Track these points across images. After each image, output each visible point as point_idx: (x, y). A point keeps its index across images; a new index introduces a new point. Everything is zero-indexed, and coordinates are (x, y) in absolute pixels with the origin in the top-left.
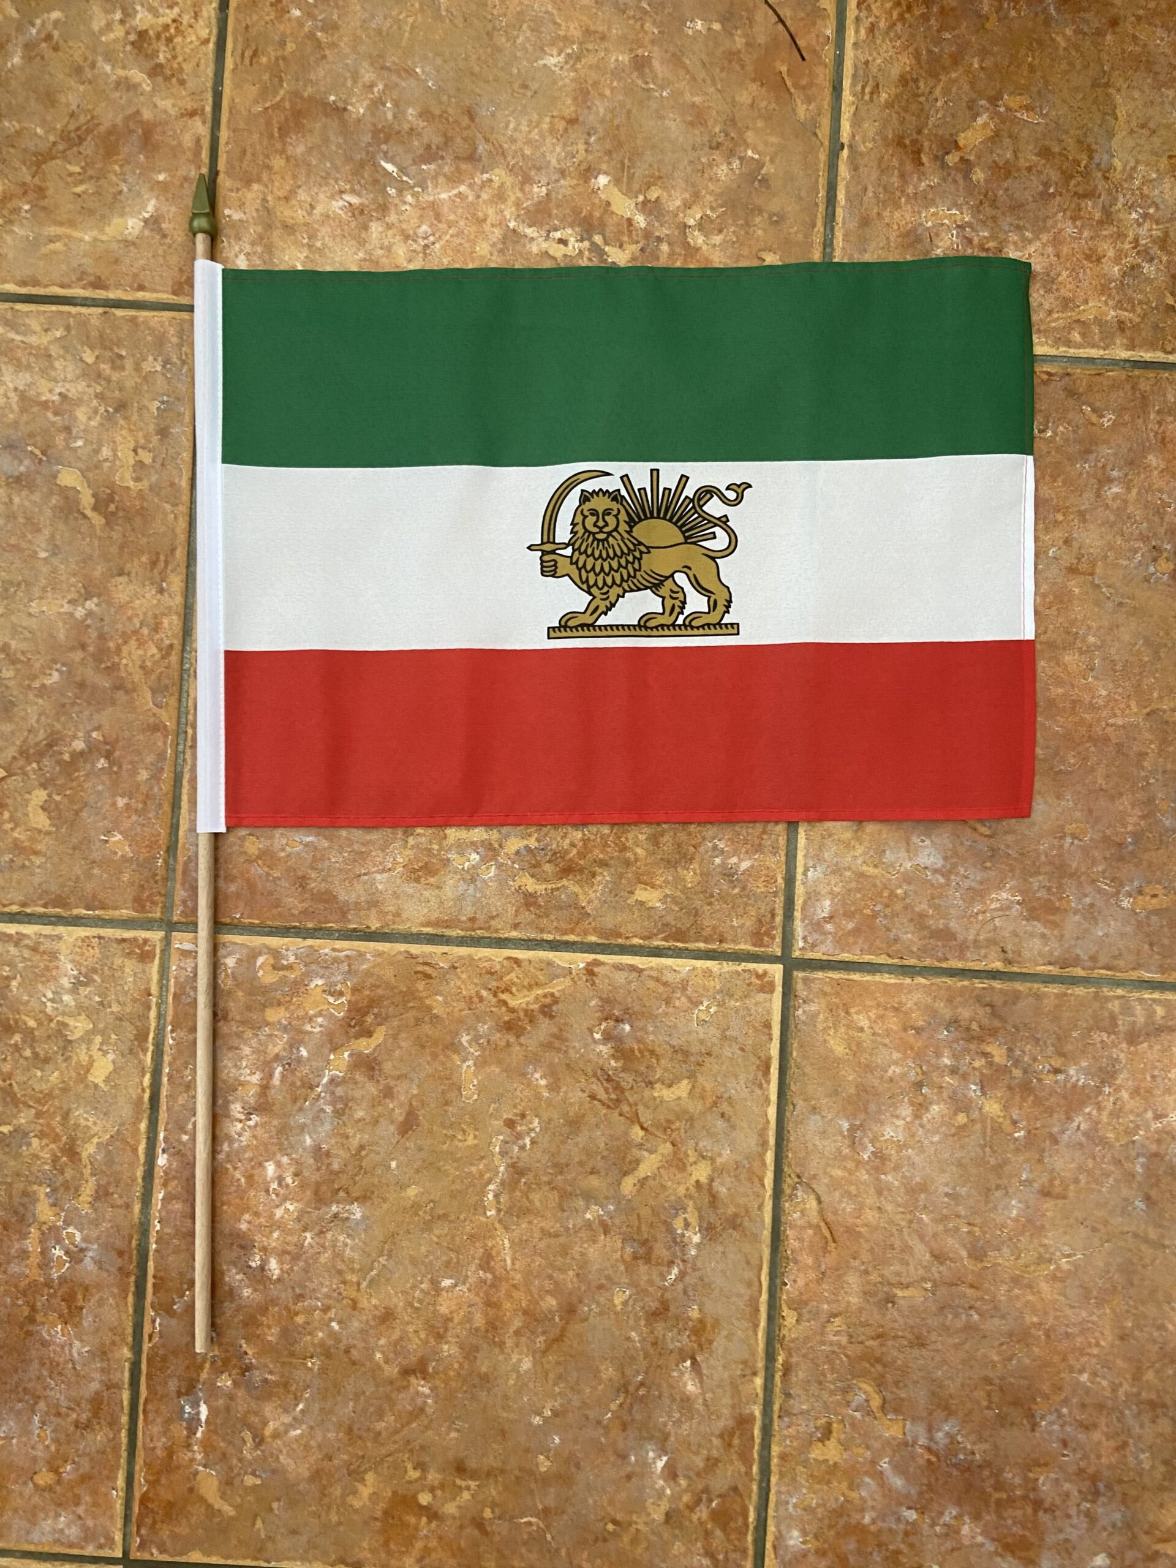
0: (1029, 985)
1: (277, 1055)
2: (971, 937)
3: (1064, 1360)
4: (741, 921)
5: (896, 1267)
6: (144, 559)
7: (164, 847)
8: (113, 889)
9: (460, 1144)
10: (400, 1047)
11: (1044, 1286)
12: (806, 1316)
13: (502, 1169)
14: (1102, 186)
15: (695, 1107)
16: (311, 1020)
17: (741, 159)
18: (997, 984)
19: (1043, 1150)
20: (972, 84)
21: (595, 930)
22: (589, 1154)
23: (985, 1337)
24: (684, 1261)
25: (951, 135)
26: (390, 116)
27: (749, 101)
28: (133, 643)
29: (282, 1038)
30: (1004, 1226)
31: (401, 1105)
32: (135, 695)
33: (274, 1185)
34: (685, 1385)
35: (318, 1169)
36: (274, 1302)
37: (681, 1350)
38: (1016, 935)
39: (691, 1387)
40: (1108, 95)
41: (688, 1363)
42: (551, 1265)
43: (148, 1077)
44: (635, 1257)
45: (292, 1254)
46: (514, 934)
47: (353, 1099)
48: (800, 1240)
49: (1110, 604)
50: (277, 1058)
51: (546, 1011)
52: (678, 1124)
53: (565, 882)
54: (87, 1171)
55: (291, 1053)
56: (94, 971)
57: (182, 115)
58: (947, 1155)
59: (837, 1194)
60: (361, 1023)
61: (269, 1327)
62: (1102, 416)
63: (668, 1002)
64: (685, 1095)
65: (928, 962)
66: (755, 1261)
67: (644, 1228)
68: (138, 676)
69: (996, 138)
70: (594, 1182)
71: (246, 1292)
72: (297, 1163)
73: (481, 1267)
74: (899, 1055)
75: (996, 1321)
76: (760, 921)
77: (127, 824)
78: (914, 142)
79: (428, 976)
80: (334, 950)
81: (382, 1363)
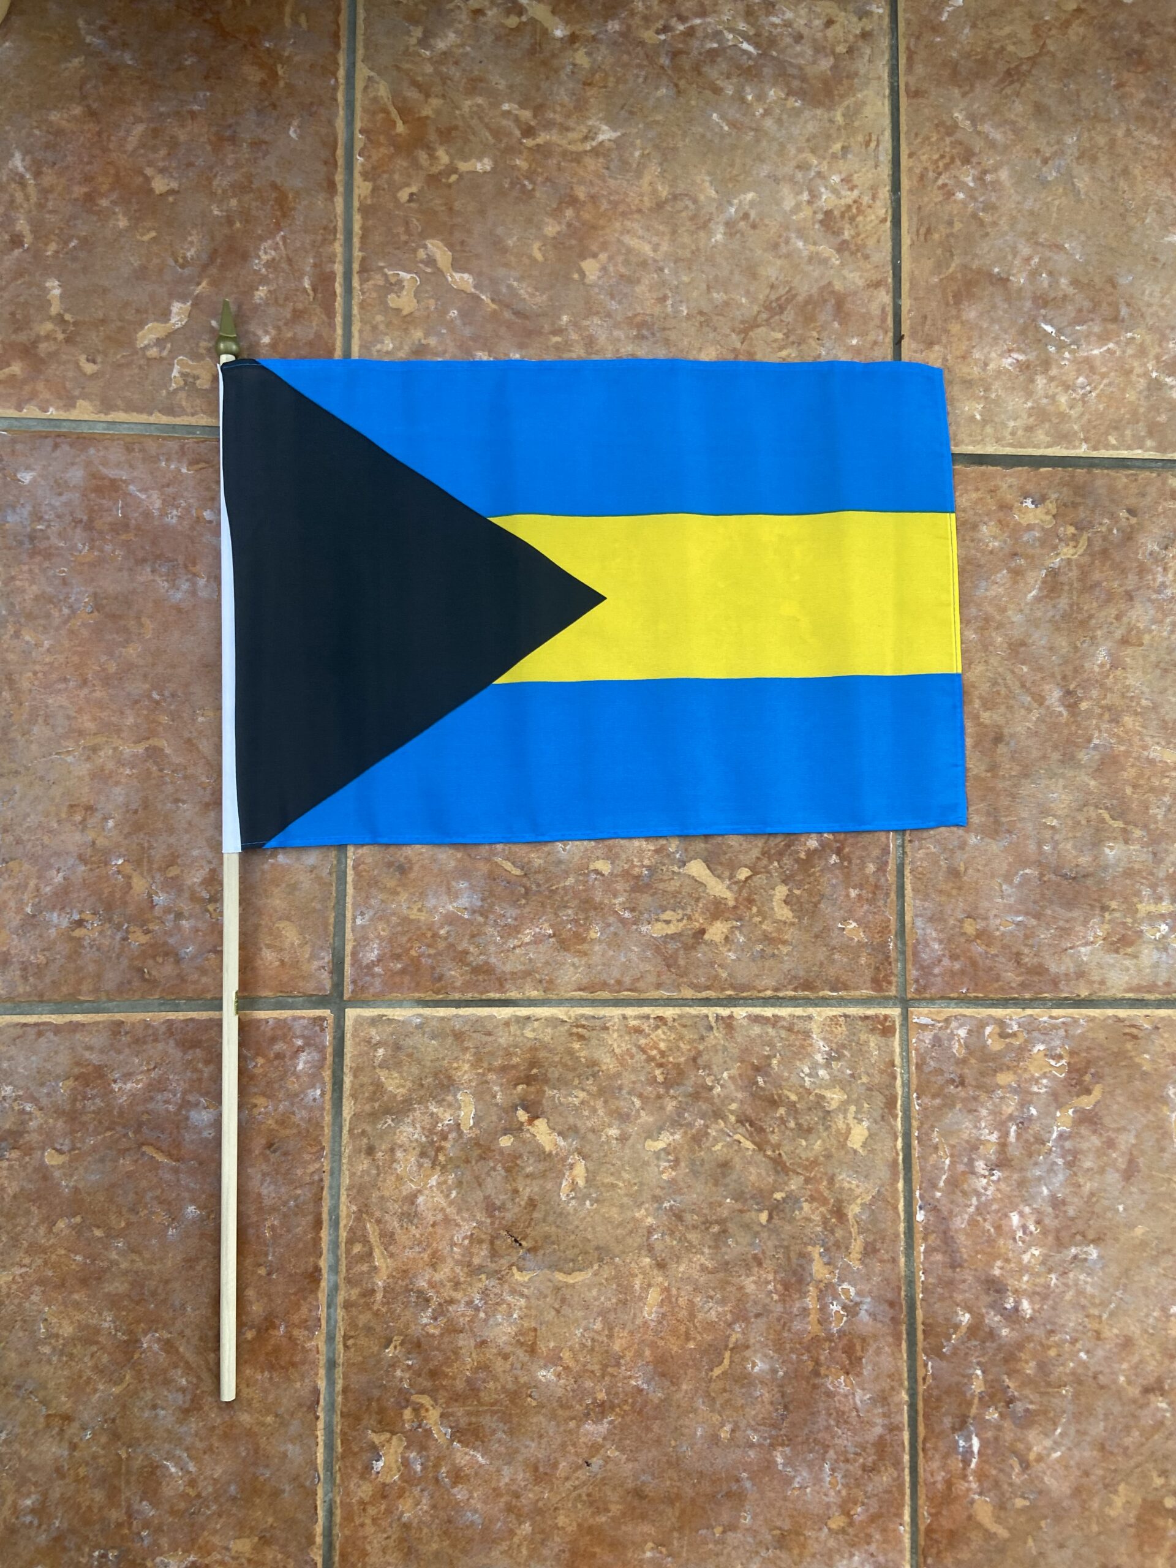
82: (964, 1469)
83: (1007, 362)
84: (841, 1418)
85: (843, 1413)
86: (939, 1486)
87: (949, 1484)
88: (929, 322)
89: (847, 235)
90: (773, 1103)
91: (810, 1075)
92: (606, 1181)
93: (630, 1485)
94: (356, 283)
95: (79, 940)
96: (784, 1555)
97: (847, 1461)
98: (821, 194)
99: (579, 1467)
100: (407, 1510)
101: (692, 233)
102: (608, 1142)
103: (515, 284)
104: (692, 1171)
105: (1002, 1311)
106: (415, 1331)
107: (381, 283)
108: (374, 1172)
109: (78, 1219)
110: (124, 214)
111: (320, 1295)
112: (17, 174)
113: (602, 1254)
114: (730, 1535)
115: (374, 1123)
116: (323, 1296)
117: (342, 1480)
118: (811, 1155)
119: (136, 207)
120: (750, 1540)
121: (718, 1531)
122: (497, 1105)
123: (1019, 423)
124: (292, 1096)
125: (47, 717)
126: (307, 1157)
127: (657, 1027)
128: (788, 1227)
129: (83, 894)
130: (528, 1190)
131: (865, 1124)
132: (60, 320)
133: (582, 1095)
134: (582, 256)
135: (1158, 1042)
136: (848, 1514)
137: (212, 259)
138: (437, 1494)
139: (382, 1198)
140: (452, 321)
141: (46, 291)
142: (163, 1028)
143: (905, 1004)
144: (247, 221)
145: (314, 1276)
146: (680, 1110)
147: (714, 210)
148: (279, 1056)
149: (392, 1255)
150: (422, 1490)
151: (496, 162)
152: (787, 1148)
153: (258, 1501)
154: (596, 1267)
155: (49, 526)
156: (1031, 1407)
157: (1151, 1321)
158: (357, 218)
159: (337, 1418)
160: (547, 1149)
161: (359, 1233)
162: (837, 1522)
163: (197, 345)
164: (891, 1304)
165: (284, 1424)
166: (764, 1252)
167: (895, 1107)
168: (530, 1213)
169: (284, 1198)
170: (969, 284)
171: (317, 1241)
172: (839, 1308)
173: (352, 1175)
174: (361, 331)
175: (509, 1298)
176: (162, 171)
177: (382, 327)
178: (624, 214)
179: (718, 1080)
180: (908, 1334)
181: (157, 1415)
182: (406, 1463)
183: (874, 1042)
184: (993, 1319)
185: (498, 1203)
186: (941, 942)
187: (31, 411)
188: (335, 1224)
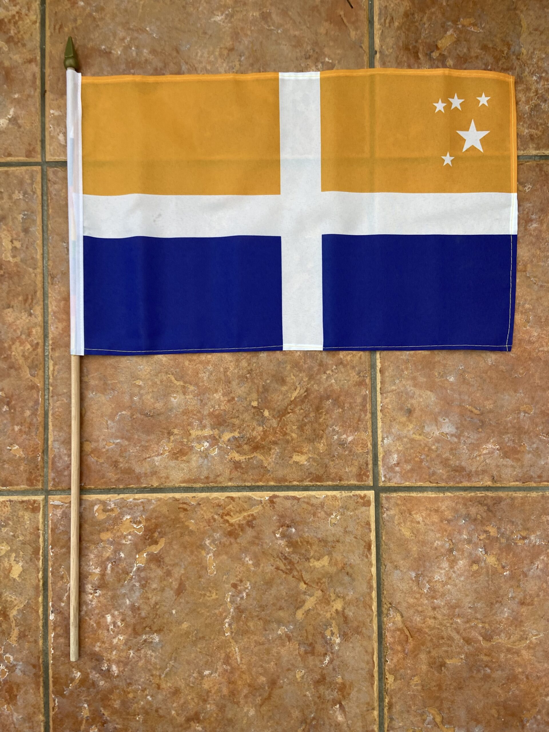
0: (507, 493)
1: (108, 557)
2: (474, 470)
3: (537, 689)
4: (350, 469)
5: (445, 648)
6: (20, 298)
7: (41, 451)
8: (16, 475)
9: (208, 599)
10: (174, 549)
11: (524, 652)
12: (399, 677)
13: (232, 610)
14: (516, 63)
15: (333, 570)
16: (125, 537)
17: (323, 63)
18: (490, 494)
19: (519, 580)
20: (443, 14)
21: (273, 478)
22: (278, 600)
23: (494, 681)
24: (332, 653)
25: (434, 42)
26: (134, 54)
27: (325, 32)
28: (17, 344)
29: (110, 548)
30: (501, 622)
31: (176, 580)
32: (20, 371)
33: (112, 627)
34: (337, 717)
35: (134, 617)
36: (116, 687)
37: (333, 700)
38: (497, 466)
39: (340, 718)
40: (516, 14)
41: (338, 706)
42: (261, 660)
43: (41, 573)
44: (306, 653)
45: (123, 662)
46: (230, 484)
47: (150, 578)
48: (393, 637)
49: (536, 287)
50: (108, 559)
51: (250, 524)
52: (324, 580)
53: (255, 454)
54: (13, 624)
55: (116, 556)
56: (9, 519)
57: (25, 63)
58: (469, 587)
59: (411, 612)
60: (151, 537)
61: (115, 701)
62: (525, 186)
63: (314, 514)
64: (327, 564)
65: (451, 484)
66: (370, 650)
67: (310, 637)
68: (21, 361)
69: (458, 41)
70: (281, 614)
71: (102, 683)
72: (122, 614)
73: (224, 663)
74: (440, 535)
75: (499, 672)
76: (360, 468)
77: (21, 440)
78: (415, 47)
79: (185, 510)
80: (135, 499)
81: (175, 715)
135: (200, 512)
156: (117, 726)
157: (192, 679)
167: (38, 554)
184: (94, 675)
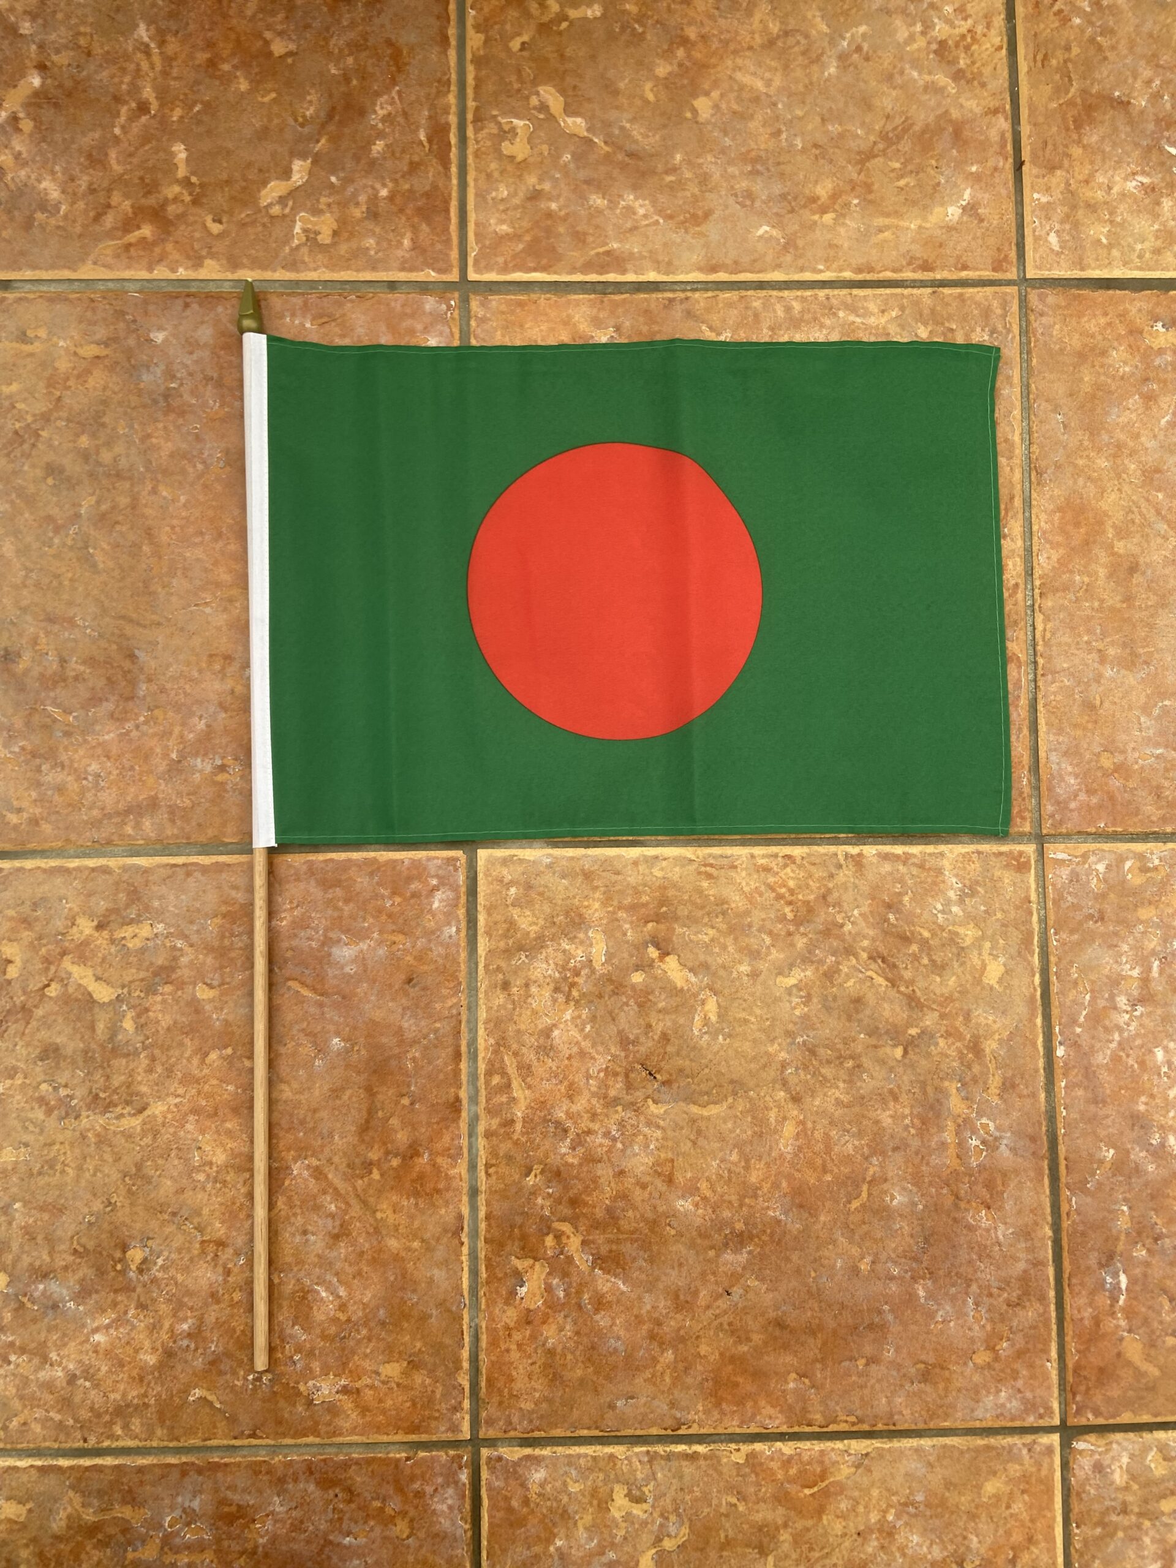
82: (1112, 1306)
83: (1131, 185)
84: (984, 1253)
85: (986, 1247)
86: (1086, 1322)
87: (1097, 1321)
88: (1050, 147)
89: (962, 63)
90: (906, 939)
91: (943, 912)
92: (739, 1016)
93: (772, 1314)
94: (470, 132)
95: (222, 784)
96: (928, 1388)
97: (990, 1295)
98: (934, 25)
99: (719, 1296)
100: (551, 1335)
101: (805, 67)
102: (739, 978)
103: (628, 125)
104: (824, 1006)
105: (1147, 1147)
106: (554, 1160)
107: (495, 131)
108: (510, 1006)
109: (229, 1051)
110: (246, 78)
111: (462, 1124)
112: (143, 43)
113: (737, 1086)
114: (874, 1368)
115: (509, 959)
116: (463, 1126)
117: (488, 1306)
118: (946, 991)
119: (257, 70)
120: (894, 1373)
121: (861, 1363)
122: (627, 942)
123: (1147, 245)
124: (429, 934)
125: (185, 569)
126: (445, 992)
127: (785, 866)
128: (923, 1062)
129: (224, 741)
130: (661, 1024)
131: (1002, 960)
132: (186, 183)
133: (712, 932)
134: (694, 95)
136: (991, 1348)
137: (330, 116)
138: (581, 1320)
139: (518, 1031)
140: (566, 165)
141: (173, 155)
142: (305, 867)
143: (1041, 839)
144: (363, 78)
145: (455, 1106)
146: (810, 948)
147: (826, 44)
148: (415, 895)
149: (529, 1087)
150: (566, 1317)
151: (606, 9)
152: (921, 983)
153: (406, 1325)
154: (730, 1100)
155: (182, 385)
158: (470, 69)
159: (481, 1244)
160: (679, 985)
161: (497, 1065)
162: (982, 1357)
163: (318, 201)
164: (1033, 1139)
165: (429, 1249)
166: (899, 1087)
168: (664, 1047)
169: (425, 1031)
170: (1089, 109)
171: (457, 1072)
172: (978, 1143)
173: (489, 1009)
174: (476, 180)
175: (646, 1130)
176: (281, 34)
177: (496, 174)
178: (735, 52)
179: (849, 918)
180: (1050, 1169)
181: (307, 1241)
182: (549, 1289)
183: (1008, 878)
185: (631, 1037)
186: (1076, 776)
187: (161, 272)
188: (474, 1057)
